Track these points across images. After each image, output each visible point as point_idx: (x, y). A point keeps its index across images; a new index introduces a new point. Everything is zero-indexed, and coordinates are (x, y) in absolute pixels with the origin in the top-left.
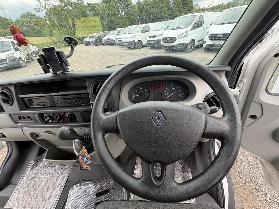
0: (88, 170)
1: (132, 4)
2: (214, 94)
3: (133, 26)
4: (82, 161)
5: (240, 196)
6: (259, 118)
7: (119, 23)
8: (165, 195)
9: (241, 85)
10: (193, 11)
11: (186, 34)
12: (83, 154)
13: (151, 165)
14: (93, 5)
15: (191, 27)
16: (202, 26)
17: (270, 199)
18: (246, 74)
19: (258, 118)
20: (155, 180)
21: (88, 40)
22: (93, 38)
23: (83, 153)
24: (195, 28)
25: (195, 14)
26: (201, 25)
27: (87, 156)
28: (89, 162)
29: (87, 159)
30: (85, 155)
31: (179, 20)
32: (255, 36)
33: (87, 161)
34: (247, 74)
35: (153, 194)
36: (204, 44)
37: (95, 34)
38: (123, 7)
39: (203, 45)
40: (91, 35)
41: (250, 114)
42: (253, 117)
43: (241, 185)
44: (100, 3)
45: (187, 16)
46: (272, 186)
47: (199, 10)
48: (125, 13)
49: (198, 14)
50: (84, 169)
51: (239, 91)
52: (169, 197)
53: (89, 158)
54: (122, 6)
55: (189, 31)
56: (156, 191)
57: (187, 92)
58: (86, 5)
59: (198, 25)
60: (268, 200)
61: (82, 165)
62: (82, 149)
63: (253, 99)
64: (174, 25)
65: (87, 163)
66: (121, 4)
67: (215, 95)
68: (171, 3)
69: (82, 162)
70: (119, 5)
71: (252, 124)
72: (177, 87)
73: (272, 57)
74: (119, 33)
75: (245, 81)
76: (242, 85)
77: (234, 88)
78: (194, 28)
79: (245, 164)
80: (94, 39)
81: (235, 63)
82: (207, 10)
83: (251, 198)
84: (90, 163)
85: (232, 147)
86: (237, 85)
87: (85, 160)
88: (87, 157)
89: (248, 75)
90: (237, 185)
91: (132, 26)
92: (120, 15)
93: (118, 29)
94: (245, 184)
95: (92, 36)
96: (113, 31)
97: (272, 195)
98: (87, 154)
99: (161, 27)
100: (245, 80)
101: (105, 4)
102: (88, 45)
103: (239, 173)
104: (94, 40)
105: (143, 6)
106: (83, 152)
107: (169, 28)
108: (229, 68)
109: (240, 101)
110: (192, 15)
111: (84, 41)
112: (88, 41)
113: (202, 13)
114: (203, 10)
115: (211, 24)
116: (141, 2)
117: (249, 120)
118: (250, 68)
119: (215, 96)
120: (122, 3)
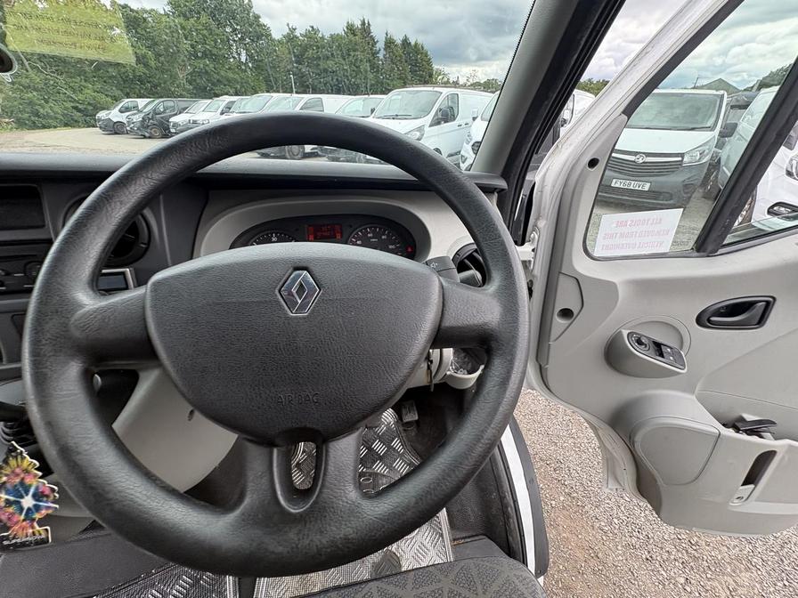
0: (44, 541)
1: (270, 35)
2: (475, 247)
3: (275, 95)
4: (11, 510)
5: (561, 528)
6: (579, 313)
7: (229, 81)
8: (321, 543)
9: (535, 235)
10: (435, 84)
11: (418, 134)
12: (17, 480)
13: (275, 451)
14: (137, 12)
15: (430, 118)
16: (454, 120)
17: (619, 518)
18: (542, 211)
19: (575, 314)
20: (288, 500)
21: (115, 115)
22: (135, 114)
23: (18, 475)
24: (439, 123)
25: (436, 89)
26: (454, 118)
27: (35, 484)
28: (48, 508)
29: (38, 496)
30: (28, 481)
31: (400, 97)
32: (546, 103)
33: (37, 508)
34: (544, 209)
35: (280, 549)
36: (463, 163)
37: (141, 102)
38: (242, 39)
39: (461, 165)
40: (126, 102)
41: (559, 307)
42: (566, 313)
43: (562, 498)
44: (162, 12)
45: (421, 91)
46: (618, 482)
47: (446, 84)
48: (250, 56)
49: (446, 91)
50: (23, 544)
51: (533, 250)
52: (337, 546)
53: (47, 492)
54: (239, 36)
55: (427, 129)
56: (292, 535)
57: (410, 250)
58: (109, 7)
59: (446, 116)
60: (616, 520)
61: (8, 529)
62: (12, 462)
63: (561, 268)
64: (389, 110)
65: (37, 516)
66: (235, 30)
67: (476, 251)
68: (381, 56)
69: (13, 514)
70: (228, 29)
71: (565, 330)
72: (383, 237)
73: (585, 167)
74: (230, 108)
75: (542, 226)
76: (537, 237)
77: (522, 244)
78: (436, 122)
79: (565, 445)
80: (137, 116)
81: (515, 175)
82: (464, 86)
83: (583, 527)
84: (50, 512)
85: (509, 358)
86: (527, 239)
87: (28, 502)
88: (37, 488)
89: (547, 210)
90: (553, 502)
91: (272, 94)
92: (232, 60)
93: (227, 99)
94: (569, 494)
95: (130, 105)
96: (209, 101)
97: (622, 508)
98: (35, 476)
99: (354, 109)
100: (542, 224)
101: (181, 20)
102: (116, 133)
103: (555, 470)
104: (137, 118)
105: (305, 48)
106: (18, 470)
107: (376, 113)
108: (502, 184)
109: (537, 277)
110: (431, 89)
111: (100, 120)
112: (115, 120)
113: (453, 89)
114: (456, 84)
115: (474, 119)
116: (299, 35)
117: (559, 323)
118: (549, 192)
119: (475, 254)
120: (239, 27)
